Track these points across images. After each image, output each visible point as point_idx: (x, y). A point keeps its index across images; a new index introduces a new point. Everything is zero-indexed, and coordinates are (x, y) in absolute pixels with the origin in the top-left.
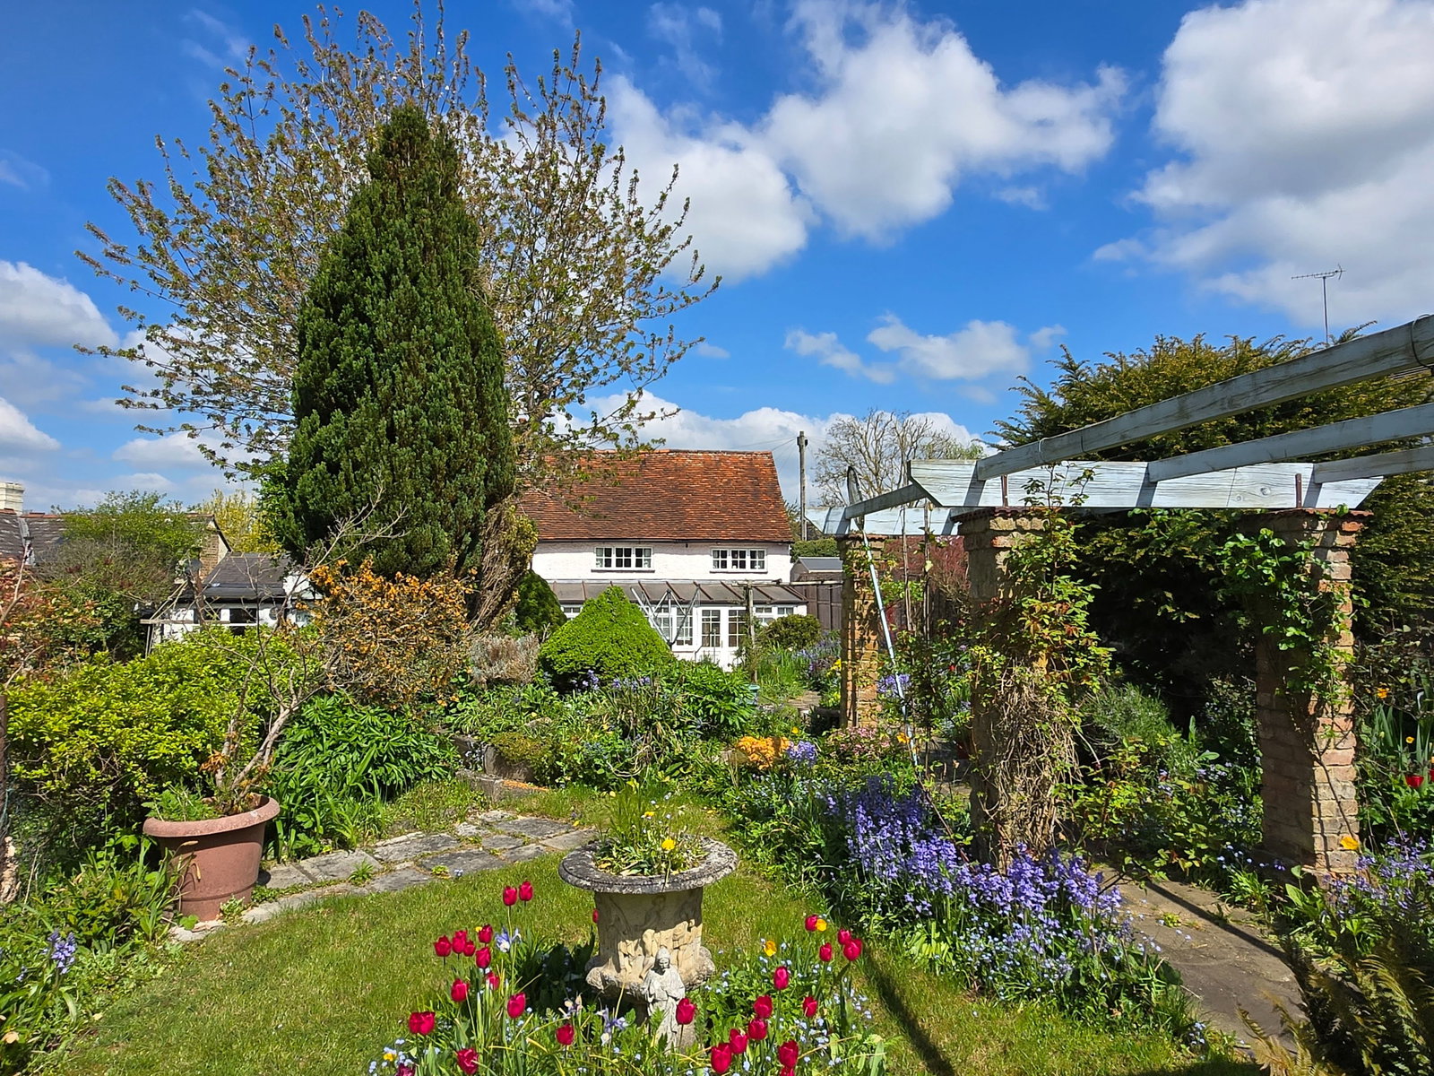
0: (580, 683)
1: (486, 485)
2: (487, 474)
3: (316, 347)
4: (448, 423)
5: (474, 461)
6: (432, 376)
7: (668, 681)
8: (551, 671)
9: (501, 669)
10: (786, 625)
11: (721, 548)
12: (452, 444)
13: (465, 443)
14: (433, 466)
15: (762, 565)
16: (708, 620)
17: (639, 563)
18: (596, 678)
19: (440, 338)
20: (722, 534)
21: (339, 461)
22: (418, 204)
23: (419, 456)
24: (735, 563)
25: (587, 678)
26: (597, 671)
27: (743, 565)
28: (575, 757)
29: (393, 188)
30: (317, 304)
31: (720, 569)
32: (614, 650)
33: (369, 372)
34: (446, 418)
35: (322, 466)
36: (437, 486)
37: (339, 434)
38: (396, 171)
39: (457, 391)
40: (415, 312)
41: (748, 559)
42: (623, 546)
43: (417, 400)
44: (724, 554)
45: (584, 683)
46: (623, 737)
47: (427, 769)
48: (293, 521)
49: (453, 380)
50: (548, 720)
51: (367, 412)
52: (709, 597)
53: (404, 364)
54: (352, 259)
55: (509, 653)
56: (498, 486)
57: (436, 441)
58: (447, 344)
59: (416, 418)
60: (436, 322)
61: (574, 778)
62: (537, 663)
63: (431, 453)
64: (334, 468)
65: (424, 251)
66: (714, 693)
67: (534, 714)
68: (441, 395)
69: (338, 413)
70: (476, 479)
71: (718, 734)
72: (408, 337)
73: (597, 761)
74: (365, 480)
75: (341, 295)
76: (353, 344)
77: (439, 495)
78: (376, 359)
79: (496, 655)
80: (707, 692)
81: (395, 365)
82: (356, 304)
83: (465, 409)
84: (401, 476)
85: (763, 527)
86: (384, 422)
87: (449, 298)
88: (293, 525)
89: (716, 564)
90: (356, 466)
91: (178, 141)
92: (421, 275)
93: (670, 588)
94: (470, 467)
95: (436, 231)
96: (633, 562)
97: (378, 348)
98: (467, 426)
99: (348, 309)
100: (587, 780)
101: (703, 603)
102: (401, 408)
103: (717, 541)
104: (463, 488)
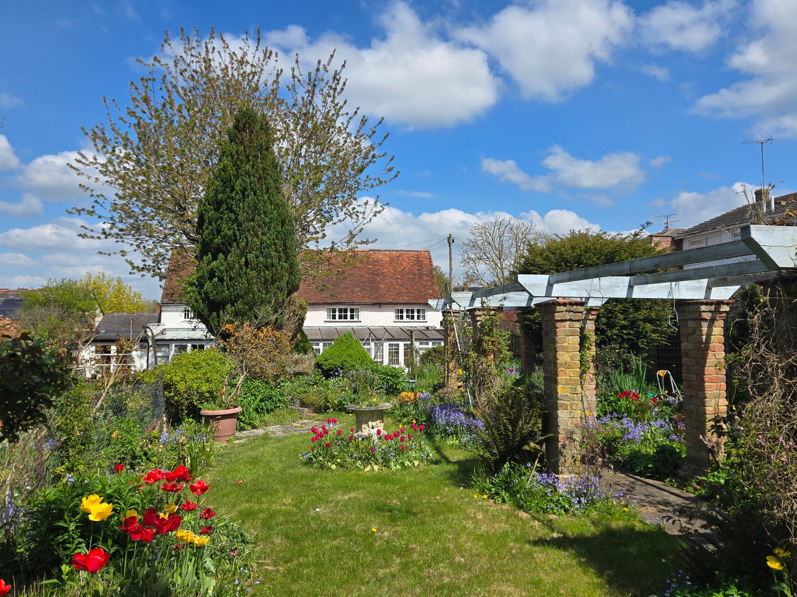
0: (334, 373)
1: (287, 286)
2: (288, 281)
3: (210, 224)
4: (272, 259)
5: (283, 276)
6: (264, 238)
7: (372, 371)
8: (322, 369)
9: (299, 368)
10: (435, 352)
11: (400, 308)
12: (274, 269)
13: (279, 268)
14: (265, 279)
15: (424, 317)
16: (392, 349)
17: (352, 317)
18: (341, 371)
19: (267, 220)
20: (401, 300)
21: (223, 277)
22: (256, 157)
23: (259, 274)
24: (408, 316)
25: (337, 371)
26: (342, 369)
27: (413, 317)
28: (335, 401)
29: (242, 148)
30: (210, 204)
31: (399, 320)
32: (349, 359)
33: (235, 235)
34: (271, 257)
35: (216, 279)
36: (267, 288)
37: (222, 265)
38: (242, 140)
39: (275, 244)
40: (256, 208)
41: (416, 314)
42: (343, 307)
43: (257, 249)
44: (402, 311)
45: (336, 373)
46: (354, 393)
47: (278, 405)
48: (201, 303)
49: (274, 239)
50: (321, 388)
51: (235, 254)
52: (392, 336)
53: (252, 233)
54: (225, 183)
55: (302, 361)
56: (293, 286)
57: (267, 267)
58: (270, 222)
59: (257, 257)
60: (265, 213)
61: (334, 410)
62: (315, 366)
63: (264, 273)
64: (221, 280)
65: (259, 179)
66: (391, 376)
67: (315, 387)
68: (269, 246)
69: (221, 256)
70: (283, 284)
71: (392, 393)
72: (253, 220)
73: (344, 402)
74: (236, 286)
75: (221, 200)
76: (227, 224)
77: (268, 292)
78: (238, 230)
79: (296, 362)
80: (388, 375)
81: (247, 233)
82: (227, 204)
83: (279, 252)
84: (252, 283)
85: (425, 295)
86: (243, 259)
87: (271, 201)
88: (202, 306)
89: (397, 317)
90: (231, 279)
91: (114, 100)
92: (258, 191)
93: (371, 331)
94: (281, 279)
95: (264, 169)
96: (349, 317)
97: (240, 225)
98: (280, 260)
99: (224, 206)
100: (340, 410)
101: (388, 340)
102: (251, 253)
103: (397, 304)
104: (278, 288)
